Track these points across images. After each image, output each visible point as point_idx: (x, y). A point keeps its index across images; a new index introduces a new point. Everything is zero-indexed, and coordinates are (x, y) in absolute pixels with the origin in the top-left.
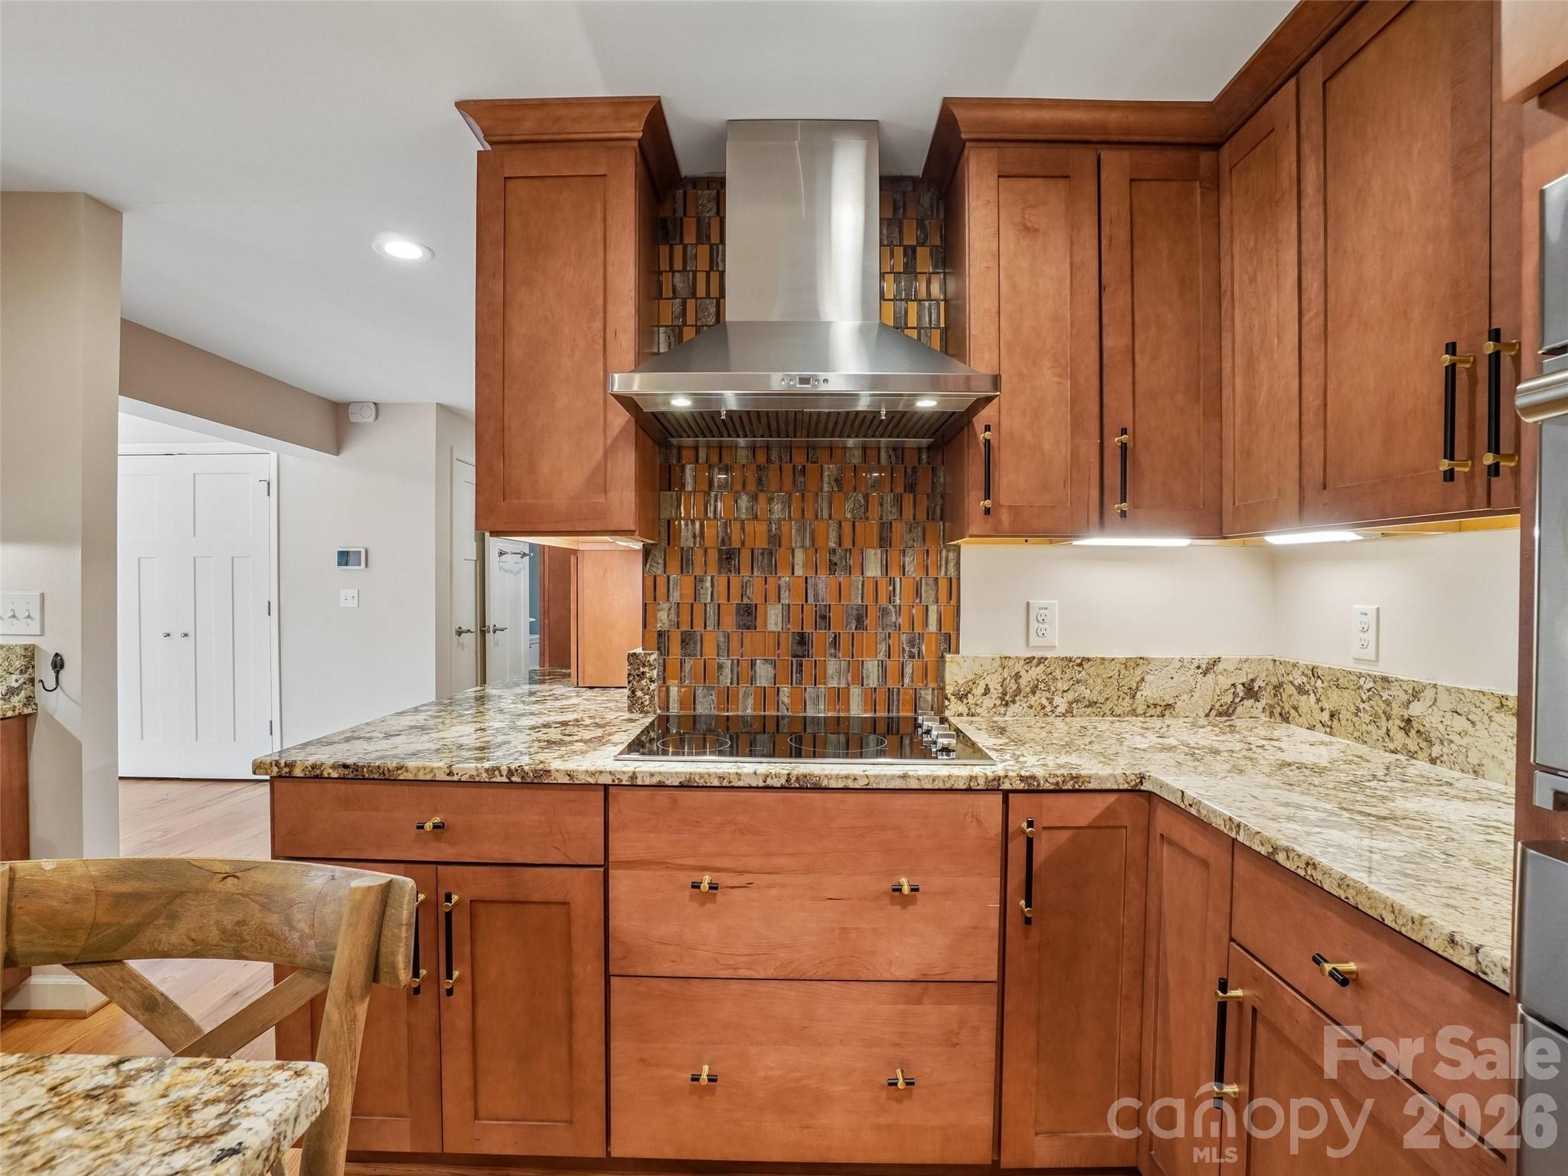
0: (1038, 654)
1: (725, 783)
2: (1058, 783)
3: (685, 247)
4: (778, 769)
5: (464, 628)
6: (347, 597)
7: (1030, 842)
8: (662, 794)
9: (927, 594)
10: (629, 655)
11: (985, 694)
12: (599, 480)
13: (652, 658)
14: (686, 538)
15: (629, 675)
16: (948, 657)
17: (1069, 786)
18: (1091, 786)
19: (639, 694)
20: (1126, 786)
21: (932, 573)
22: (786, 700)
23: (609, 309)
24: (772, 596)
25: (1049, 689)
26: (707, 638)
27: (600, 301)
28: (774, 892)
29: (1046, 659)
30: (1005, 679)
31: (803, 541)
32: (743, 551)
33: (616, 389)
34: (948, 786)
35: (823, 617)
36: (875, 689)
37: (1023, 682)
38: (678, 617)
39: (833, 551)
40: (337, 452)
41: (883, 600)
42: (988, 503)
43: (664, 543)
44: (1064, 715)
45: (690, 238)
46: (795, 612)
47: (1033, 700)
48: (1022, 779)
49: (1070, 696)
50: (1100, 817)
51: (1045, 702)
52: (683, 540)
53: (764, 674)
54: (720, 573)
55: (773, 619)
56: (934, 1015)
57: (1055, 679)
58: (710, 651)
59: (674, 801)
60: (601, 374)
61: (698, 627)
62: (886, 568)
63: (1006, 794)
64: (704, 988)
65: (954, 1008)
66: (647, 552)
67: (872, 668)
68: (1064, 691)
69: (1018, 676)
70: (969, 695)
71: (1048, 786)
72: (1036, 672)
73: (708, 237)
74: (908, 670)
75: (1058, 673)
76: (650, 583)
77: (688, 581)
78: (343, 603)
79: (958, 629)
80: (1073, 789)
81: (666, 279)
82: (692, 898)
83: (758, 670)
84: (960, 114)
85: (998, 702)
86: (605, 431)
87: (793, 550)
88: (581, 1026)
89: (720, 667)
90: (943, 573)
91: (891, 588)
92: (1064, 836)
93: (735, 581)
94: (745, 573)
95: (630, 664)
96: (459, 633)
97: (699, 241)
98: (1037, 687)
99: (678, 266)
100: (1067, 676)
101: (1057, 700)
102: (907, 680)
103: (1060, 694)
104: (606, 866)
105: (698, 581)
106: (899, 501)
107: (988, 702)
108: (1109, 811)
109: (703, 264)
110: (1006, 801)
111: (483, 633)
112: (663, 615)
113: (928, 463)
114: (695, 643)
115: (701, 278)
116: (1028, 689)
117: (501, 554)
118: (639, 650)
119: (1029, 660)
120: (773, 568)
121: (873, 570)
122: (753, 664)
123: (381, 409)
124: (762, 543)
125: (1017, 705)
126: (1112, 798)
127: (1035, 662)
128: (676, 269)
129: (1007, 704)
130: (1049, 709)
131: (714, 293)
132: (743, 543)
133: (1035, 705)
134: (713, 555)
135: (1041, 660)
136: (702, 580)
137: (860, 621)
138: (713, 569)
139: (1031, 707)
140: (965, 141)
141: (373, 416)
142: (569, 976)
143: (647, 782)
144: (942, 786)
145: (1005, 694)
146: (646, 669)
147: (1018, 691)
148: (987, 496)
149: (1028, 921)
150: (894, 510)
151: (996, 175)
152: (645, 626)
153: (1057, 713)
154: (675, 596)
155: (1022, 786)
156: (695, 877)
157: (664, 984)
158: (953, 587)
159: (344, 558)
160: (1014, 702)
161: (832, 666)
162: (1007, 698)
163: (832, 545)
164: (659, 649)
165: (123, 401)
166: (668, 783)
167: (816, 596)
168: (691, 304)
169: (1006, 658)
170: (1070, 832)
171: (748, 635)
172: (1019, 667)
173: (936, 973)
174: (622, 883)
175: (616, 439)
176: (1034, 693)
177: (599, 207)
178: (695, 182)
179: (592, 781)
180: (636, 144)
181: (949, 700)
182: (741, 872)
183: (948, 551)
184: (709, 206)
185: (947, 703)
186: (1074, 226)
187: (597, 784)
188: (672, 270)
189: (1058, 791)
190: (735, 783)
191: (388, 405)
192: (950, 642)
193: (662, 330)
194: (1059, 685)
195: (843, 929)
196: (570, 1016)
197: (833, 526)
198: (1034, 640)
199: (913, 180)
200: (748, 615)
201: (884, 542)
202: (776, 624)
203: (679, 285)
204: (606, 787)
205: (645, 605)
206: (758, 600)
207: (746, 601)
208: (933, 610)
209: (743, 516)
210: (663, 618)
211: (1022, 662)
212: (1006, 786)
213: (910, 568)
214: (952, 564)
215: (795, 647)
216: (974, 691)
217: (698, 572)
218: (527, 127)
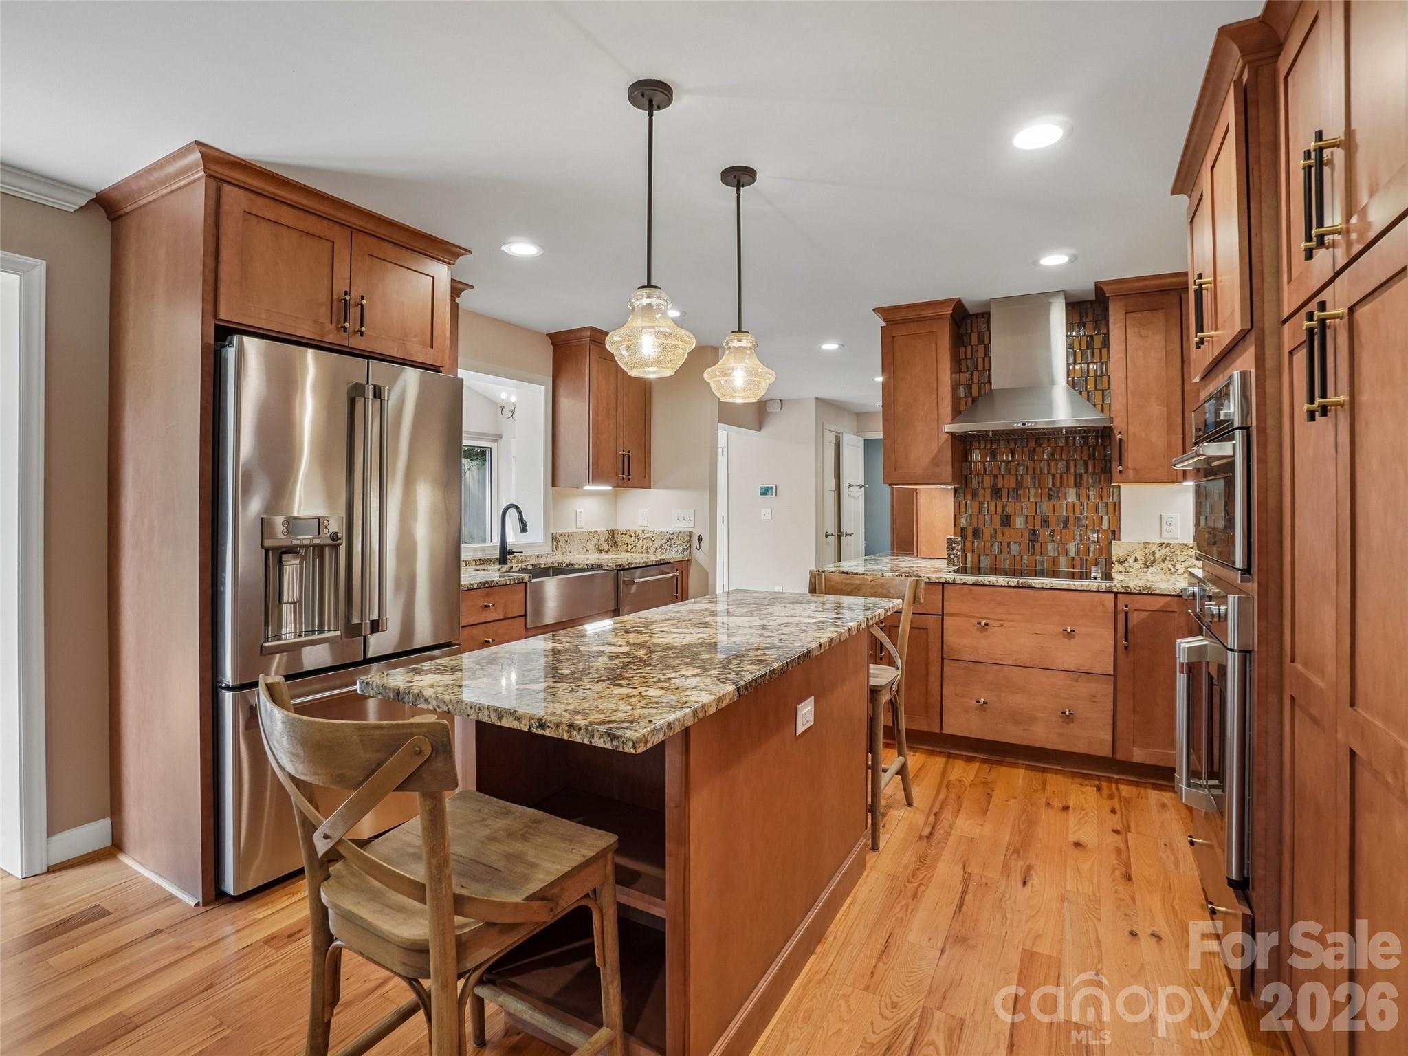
0: (1166, 542)
1: (991, 584)
2: (1140, 590)
3: (972, 346)
4: (1014, 581)
5: (829, 533)
6: (765, 514)
7: (1126, 614)
8: (965, 587)
9: (1101, 510)
10: (948, 539)
11: (1135, 562)
12: (935, 462)
13: (958, 540)
14: (975, 485)
15: (947, 548)
16: (1113, 542)
17: (1146, 592)
18: (1157, 592)
19: (952, 557)
20: (1174, 593)
21: (1105, 500)
22: (1026, 562)
23: (940, 389)
24: (1019, 512)
25: (1173, 560)
26: (985, 530)
27: (935, 386)
28: (1011, 629)
29: (1171, 544)
30: (1146, 554)
31: (1035, 483)
32: (1003, 489)
33: (946, 431)
34: (1088, 589)
35: (1045, 522)
36: (1074, 558)
37: (1157, 556)
38: (971, 520)
39: (1050, 489)
40: (760, 430)
41: (1078, 514)
42: (1120, 468)
43: (964, 486)
44: (1182, 574)
45: (974, 341)
46: (1030, 520)
47: (1163, 565)
48: (1123, 588)
49: (1186, 564)
50: (1163, 606)
51: (1171, 567)
52: (973, 485)
53: (1015, 549)
54: (991, 500)
55: (1019, 522)
56: (1084, 688)
57: (1177, 555)
58: (987, 537)
59: (971, 590)
60: (936, 416)
61: (981, 526)
62: (1078, 496)
63: (1116, 594)
64: (982, 667)
65: (1094, 685)
66: (955, 491)
67: (1072, 548)
68: (1182, 562)
69: (1154, 553)
70: (1126, 562)
71: (1135, 591)
72: (1165, 551)
73: (984, 341)
74: (1092, 549)
75: (1178, 552)
76: (957, 504)
77: (976, 504)
78: (763, 517)
79: (1120, 528)
80: (1148, 593)
81: (963, 363)
82: (978, 629)
83: (1012, 547)
84: (1105, 288)
85: (1143, 566)
86: (938, 441)
87: (1029, 489)
88: (931, 678)
89: (992, 545)
90: (1111, 500)
91: (1082, 508)
92: (1145, 614)
93: (999, 504)
94: (1004, 500)
95: (948, 543)
96: (827, 536)
97: (979, 343)
98: (1165, 559)
99: (969, 355)
100: (1184, 553)
101: (1178, 566)
102: (1091, 554)
103: (1180, 562)
104: (942, 615)
105: (981, 504)
106: (1086, 464)
107: (1137, 566)
108: (1168, 604)
109: (981, 354)
110: (1116, 598)
111: (839, 537)
112: (963, 520)
113: (1102, 445)
114: (979, 533)
115: (980, 361)
116: (1160, 560)
117: (850, 486)
118: (952, 537)
119: (1161, 545)
120: (1019, 497)
121: (1072, 497)
122: (1009, 544)
123: (783, 402)
124: (1013, 485)
125: (1154, 568)
126: (1169, 598)
127: (1164, 545)
128: (968, 357)
129: (1148, 567)
130: (1173, 570)
131: (987, 368)
132: (1003, 486)
133: (1165, 568)
134: (988, 492)
135: (1168, 545)
136: (983, 504)
137: (1066, 522)
138: (988, 498)
139: (1162, 569)
140: (1108, 297)
141: (780, 408)
142: (927, 658)
143: (959, 582)
144: (1085, 589)
145: (1146, 562)
146: (956, 545)
147: (1154, 561)
148: (1120, 465)
149: (1126, 648)
150: (1083, 468)
151: (1124, 312)
152: (955, 525)
153: (1178, 573)
154: (970, 512)
155: (1123, 591)
156: (979, 621)
157: (965, 663)
158: (1117, 507)
159: (765, 491)
160: (1152, 566)
161: (1050, 546)
162: (1148, 564)
163: (1050, 486)
164: (962, 536)
165: (719, 424)
166: (968, 583)
167: (1041, 511)
168: (976, 373)
169: (1147, 543)
170: (1149, 613)
171: (1006, 529)
172: (1154, 548)
173: (1083, 669)
174: (948, 621)
175: (943, 444)
176: (1164, 562)
177: (934, 346)
178: (976, 316)
179: (938, 581)
180: (949, 316)
181: (1114, 564)
182: (998, 620)
183: (1114, 488)
184: (984, 326)
185: (1113, 565)
186: (1167, 332)
187: (939, 583)
188: (966, 358)
189: (1140, 594)
190: (995, 584)
191: (789, 401)
192: (1115, 534)
193: (962, 386)
194: (1179, 558)
195: (1042, 647)
196: (927, 675)
197: (1050, 477)
198: (1165, 534)
199: (1092, 302)
200: (1006, 521)
201: (1078, 485)
202: (1020, 525)
203: (969, 365)
204: (943, 584)
205: (955, 516)
206: (1012, 514)
207: (1005, 513)
208: (1105, 518)
209: (1003, 473)
210: (964, 522)
211: (1156, 546)
212: (1115, 590)
213: (1092, 497)
214: (1115, 495)
215: (1031, 536)
216: (1128, 560)
217: (981, 499)
218: (902, 315)
